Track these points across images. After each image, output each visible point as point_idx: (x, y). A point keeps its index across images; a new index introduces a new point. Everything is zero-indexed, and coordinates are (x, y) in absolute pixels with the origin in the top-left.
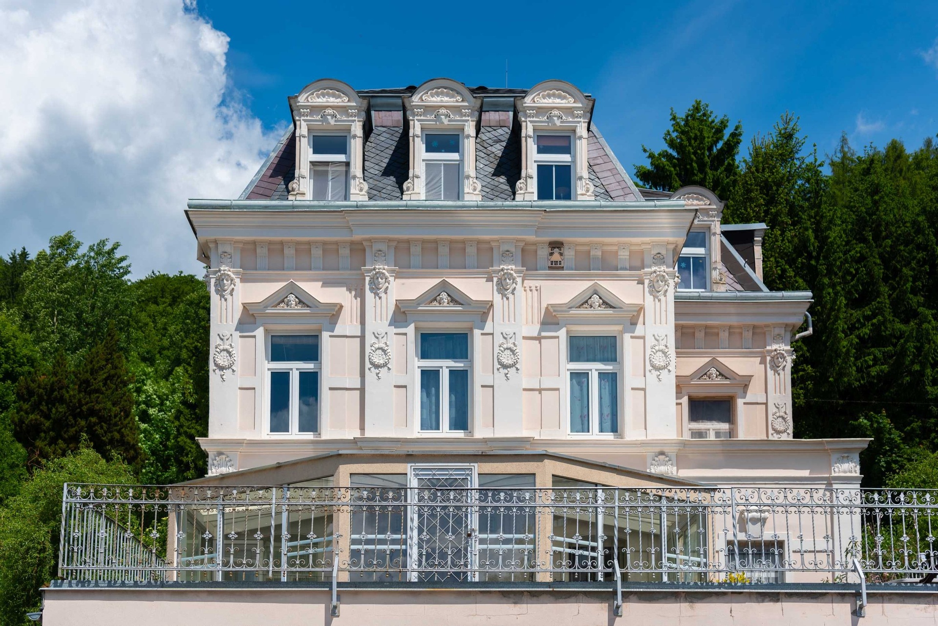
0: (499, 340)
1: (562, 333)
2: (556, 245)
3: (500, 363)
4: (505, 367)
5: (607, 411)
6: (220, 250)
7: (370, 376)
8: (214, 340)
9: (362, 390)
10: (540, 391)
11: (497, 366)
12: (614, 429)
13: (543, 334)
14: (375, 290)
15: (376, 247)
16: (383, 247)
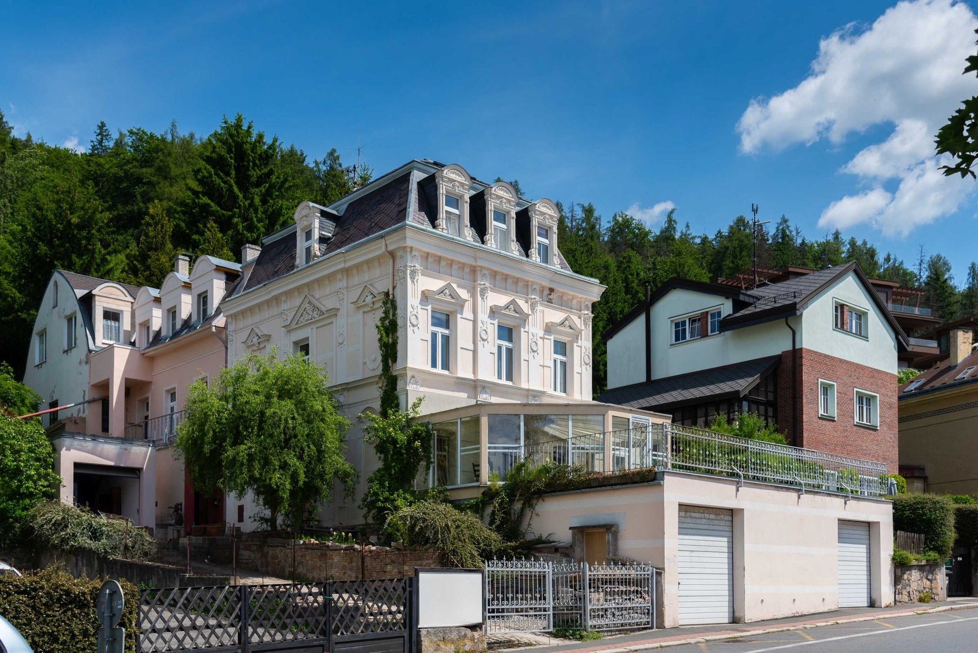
0: (531, 336)
1: (552, 338)
2: (552, 290)
3: (532, 349)
4: (534, 351)
5: (562, 382)
6: (414, 253)
7: (480, 344)
8: (409, 309)
9: (475, 352)
10: (543, 366)
11: (530, 350)
12: (565, 391)
13: (546, 336)
14: (482, 296)
15: (484, 272)
16: (487, 272)
